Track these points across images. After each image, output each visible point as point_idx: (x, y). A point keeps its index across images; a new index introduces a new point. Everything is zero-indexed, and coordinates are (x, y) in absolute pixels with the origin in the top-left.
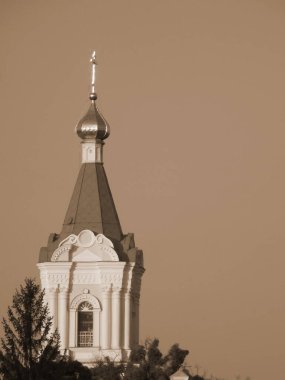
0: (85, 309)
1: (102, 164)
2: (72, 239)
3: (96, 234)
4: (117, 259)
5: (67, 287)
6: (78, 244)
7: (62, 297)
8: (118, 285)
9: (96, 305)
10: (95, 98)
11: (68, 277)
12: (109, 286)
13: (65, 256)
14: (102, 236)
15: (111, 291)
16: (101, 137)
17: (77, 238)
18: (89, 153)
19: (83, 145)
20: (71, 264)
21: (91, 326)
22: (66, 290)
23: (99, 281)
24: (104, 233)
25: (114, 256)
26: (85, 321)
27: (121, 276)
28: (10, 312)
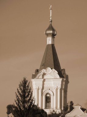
0: (48, 95)
1: (54, 45)
2: (43, 71)
3: (52, 69)
4: (59, 78)
5: (42, 87)
6: (46, 73)
7: (40, 91)
8: (60, 87)
9: (52, 94)
10: (51, 22)
11: (42, 84)
12: (56, 87)
13: (41, 77)
14: (54, 70)
15: (57, 89)
16: (53, 35)
17: (45, 70)
18: (49, 41)
19: (47, 38)
20: (43, 79)
21: (50, 101)
22: (41, 89)
23: (53, 85)
25: (58, 76)
26: (48, 100)
27: (61, 84)
28: (18, 90)
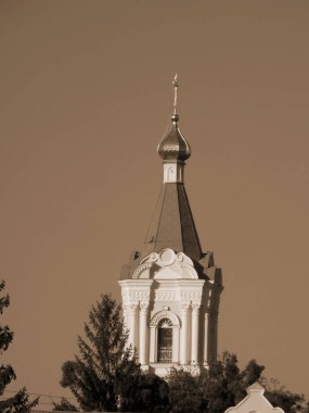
0: (165, 326)
1: (182, 184)
2: (153, 257)
3: (176, 253)
4: (197, 277)
5: (147, 303)
6: (159, 263)
7: (143, 314)
8: (198, 302)
9: (175, 321)
10: (176, 120)
11: (148, 294)
12: (188, 303)
13: (146, 274)
14: (182, 254)
15: (190, 309)
16: (182, 158)
17: (157, 256)
18: (170, 173)
19: (165, 166)
20: (151, 281)
21: (171, 342)
22: (146, 306)
23: (178, 298)
24: (184, 252)
25: (194, 274)
26: (164, 337)
27: (201, 294)
28: (87, 329)
